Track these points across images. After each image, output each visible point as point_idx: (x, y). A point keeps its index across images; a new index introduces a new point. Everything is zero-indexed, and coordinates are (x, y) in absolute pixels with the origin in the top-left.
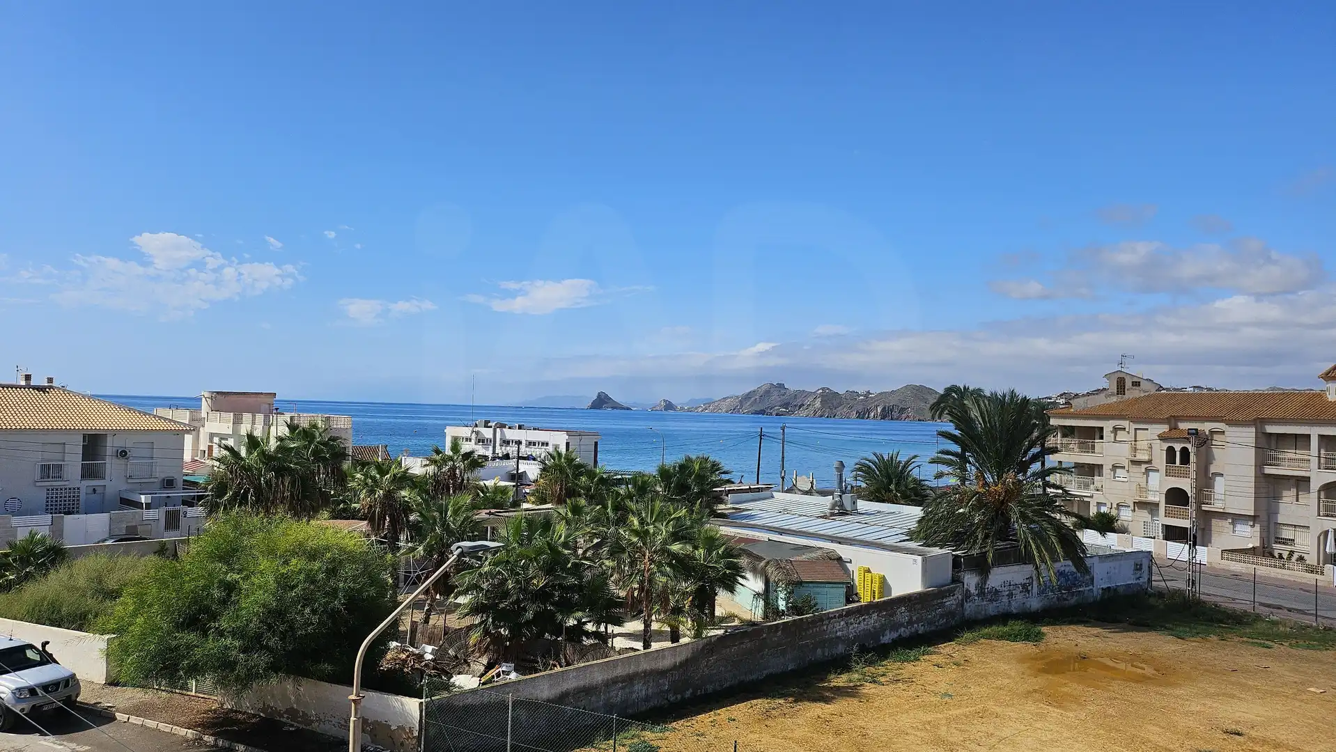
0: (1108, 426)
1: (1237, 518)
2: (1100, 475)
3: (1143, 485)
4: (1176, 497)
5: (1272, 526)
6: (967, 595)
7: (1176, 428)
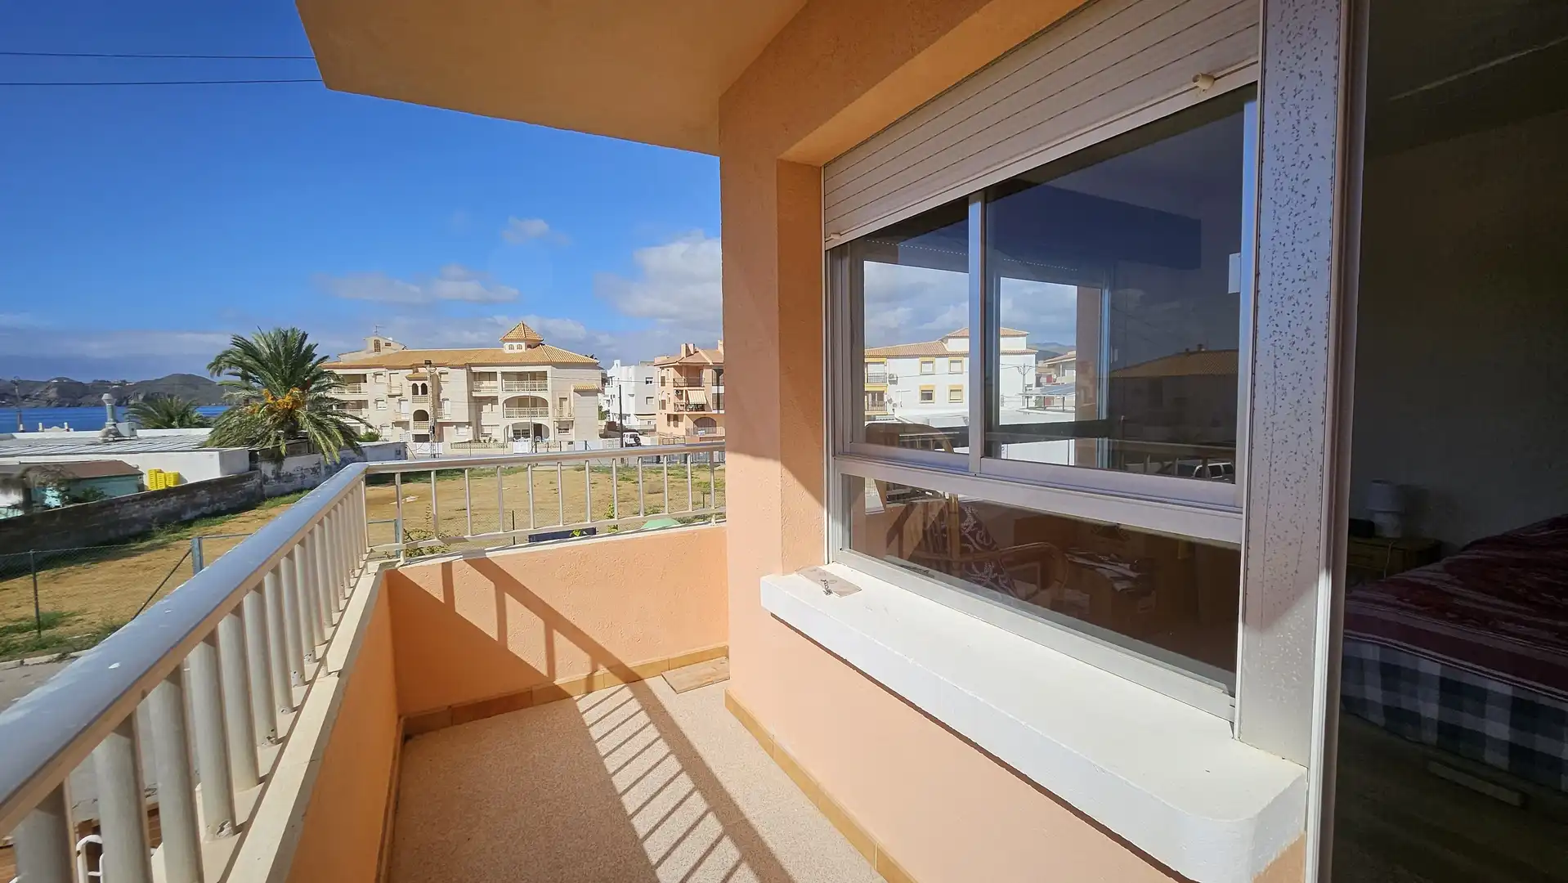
0: (369, 373)
1: (459, 425)
2: (367, 407)
3: (398, 410)
4: (421, 416)
5: (479, 426)
6: (265, 479)
7: (417, 371)
